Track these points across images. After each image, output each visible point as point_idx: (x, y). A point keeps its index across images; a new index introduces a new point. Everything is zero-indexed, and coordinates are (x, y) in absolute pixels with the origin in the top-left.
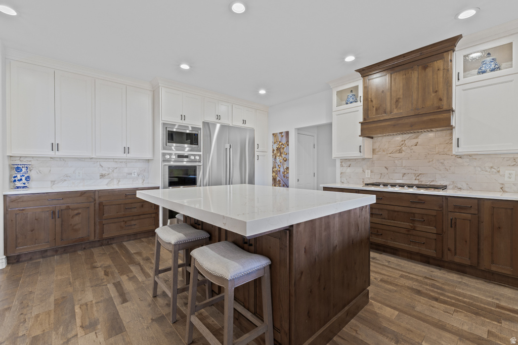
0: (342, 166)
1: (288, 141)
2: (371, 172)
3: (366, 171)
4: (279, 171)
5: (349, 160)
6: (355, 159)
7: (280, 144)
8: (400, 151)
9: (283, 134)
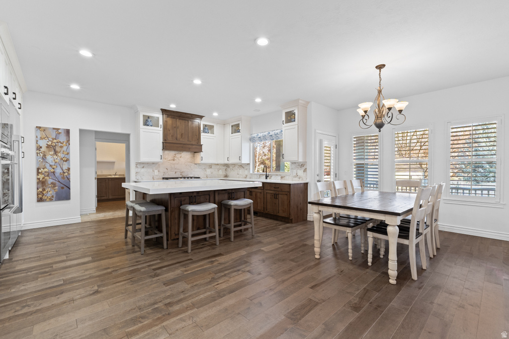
0: (137, 167)
1: (68, 141)
2: (159, 171)
3: (155, 171)
4: (54, 172)
5: (143, 163)
6: (148, 163)
7: (55, 141)
8: (174, 160)
9: (60, 131)
